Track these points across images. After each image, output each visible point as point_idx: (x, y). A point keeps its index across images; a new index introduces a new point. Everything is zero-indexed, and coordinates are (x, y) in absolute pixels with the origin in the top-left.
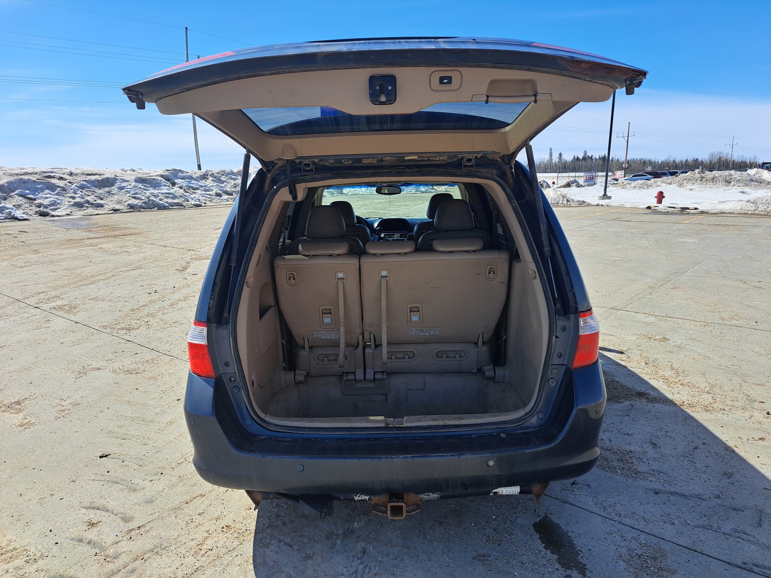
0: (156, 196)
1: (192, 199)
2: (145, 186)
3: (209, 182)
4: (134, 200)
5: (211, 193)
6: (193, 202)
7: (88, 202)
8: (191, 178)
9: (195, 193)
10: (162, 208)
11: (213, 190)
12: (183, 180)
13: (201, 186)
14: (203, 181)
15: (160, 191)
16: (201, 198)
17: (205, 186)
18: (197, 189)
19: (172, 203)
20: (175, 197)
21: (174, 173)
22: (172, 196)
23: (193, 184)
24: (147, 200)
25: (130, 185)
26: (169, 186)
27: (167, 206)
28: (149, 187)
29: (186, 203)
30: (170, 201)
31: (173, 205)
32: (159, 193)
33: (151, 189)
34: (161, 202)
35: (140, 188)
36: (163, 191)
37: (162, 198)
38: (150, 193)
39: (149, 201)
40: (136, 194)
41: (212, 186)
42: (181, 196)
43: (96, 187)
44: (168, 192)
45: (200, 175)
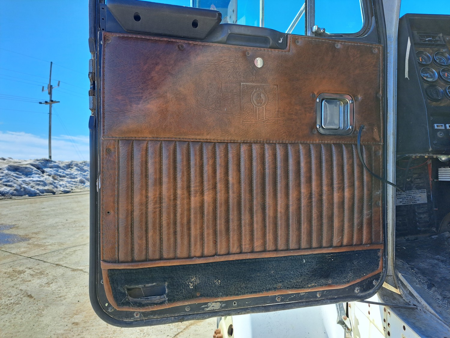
0: (28, 184)
4: (5, 187)
5: (76, 180)
9: (62, 180)
11: (77, 178)
12: (51, 169)
13: (67, 175)
14: (69, 170)
15: (31, 179)
16: (68, 185)
17: (71, 174)
20: (45, 184)
26: (39, 174)
28: (21, 175)
31: (43, 192)
32: (31, 180)
33: (22, 176)
36: (34, 179)
37: (33, 185)
38: (23, 181)
39: (21, 188)
41: (76, 175)
44: (39, 179)
45: (66, 165)
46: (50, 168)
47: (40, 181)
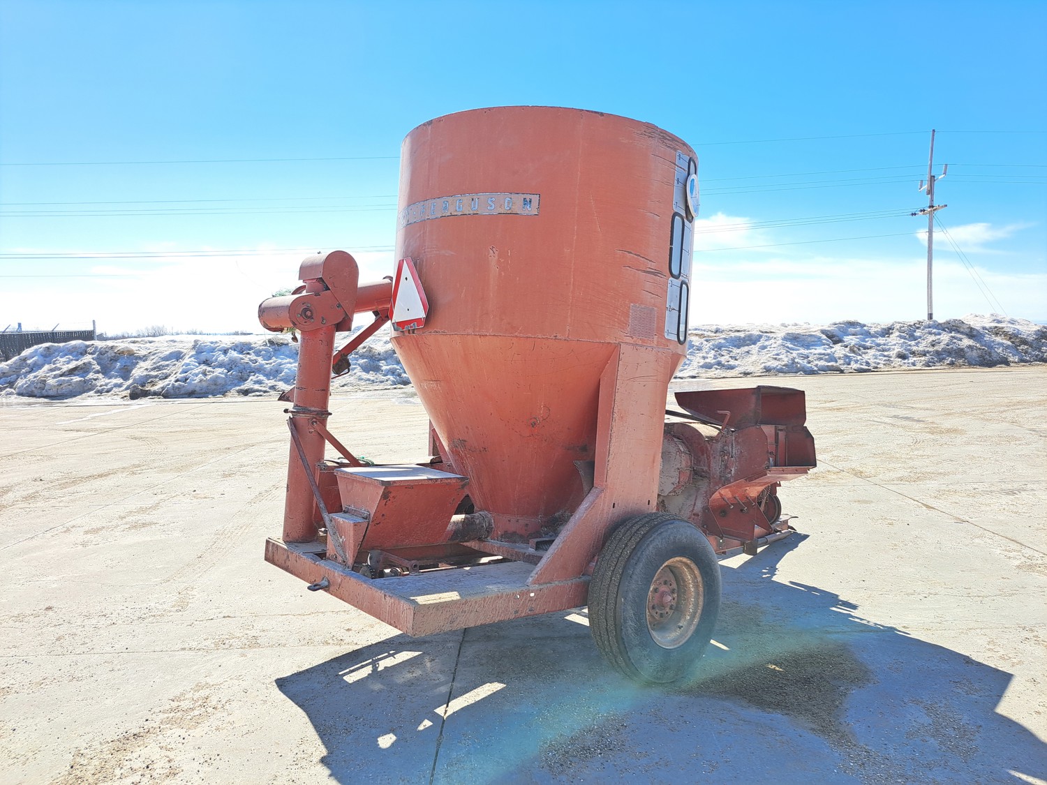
0: (805, 358)
4: (773, 361)
7: (719, 363)
9: (865, 353)
11: (894, 349)
13: (879, 345)
14: (883, 338)
15: (813, 351)
16: (871, 361)
17: (884, 345)
19: (823, 366)
20: (831, 359)
26: (828, 345)
28: (799, 346)
31: (823, 369)
32: (811, 353)
33: (801, 348)
34: (809, 365)
36: (817, 352)
37: (812, 360)
38: (798, 354)
39: (793, 363)
41: (894, 345)
43: (735, 346)
44: (824, 352)
45: (883, 329)
46: (854, 335)
47: (824, 354)
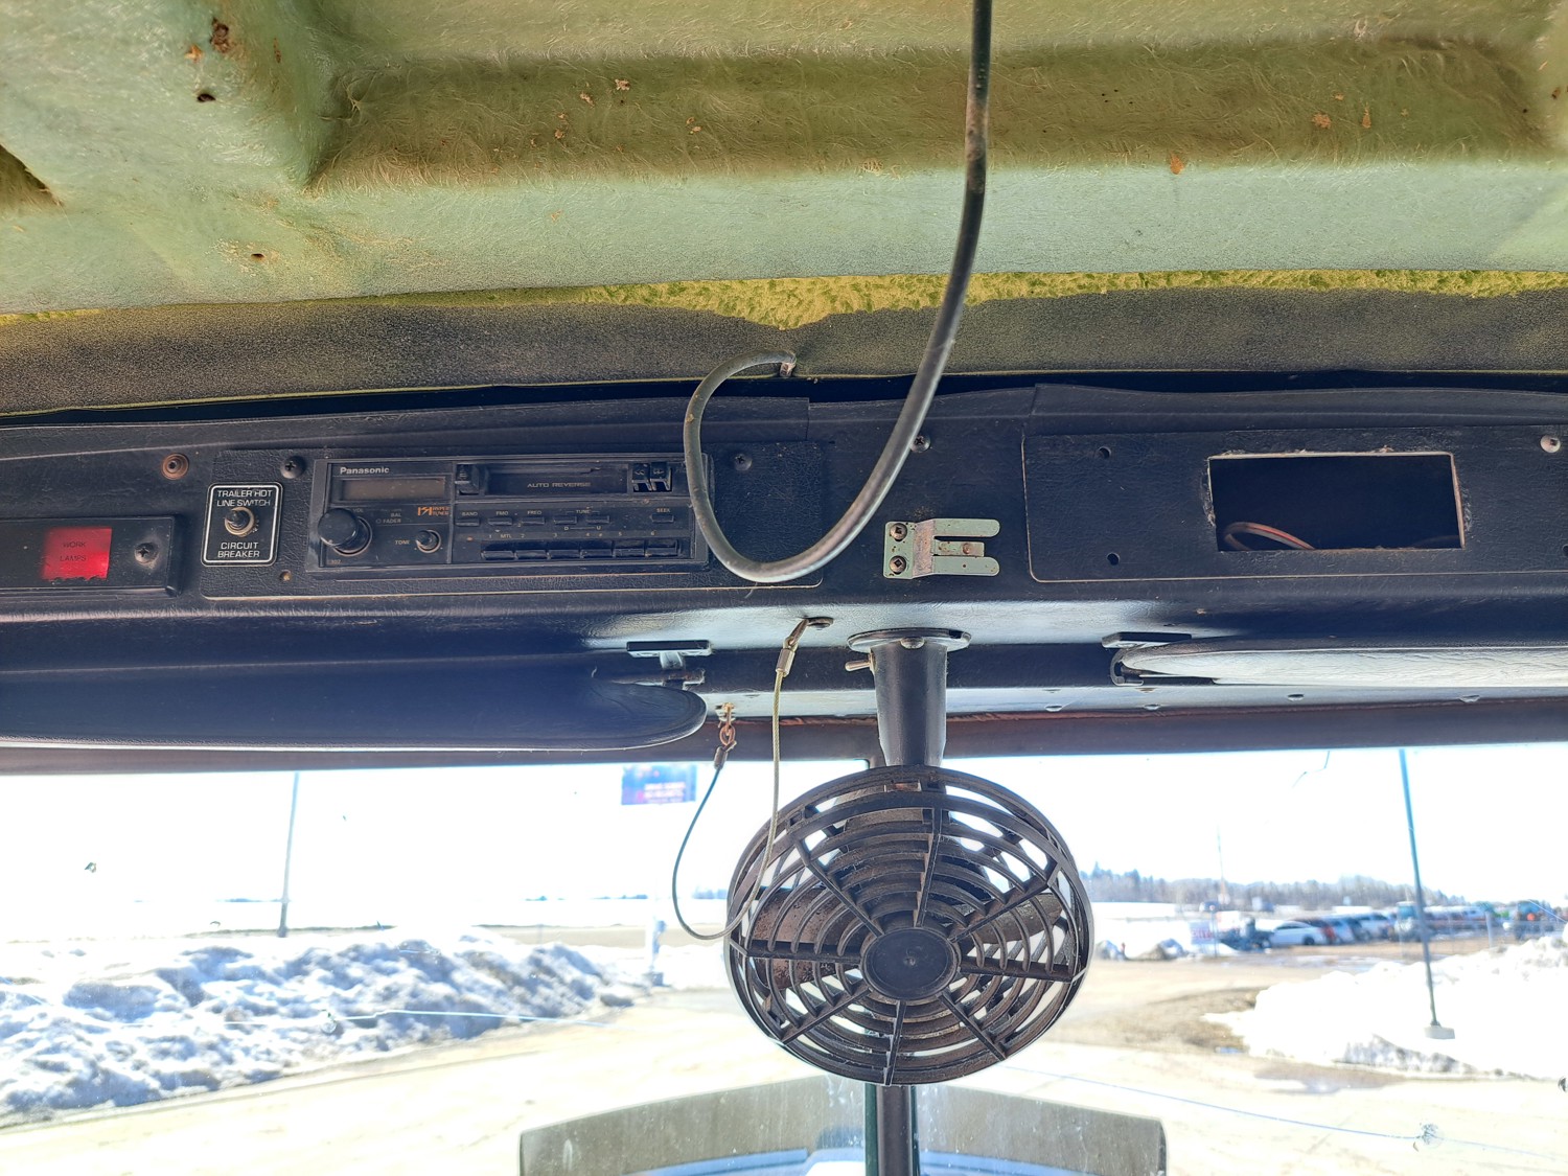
1: (246, 1051)
2: (97, 1016)
3: (313, 988)
6: (247, 1065)
8: (259, 974)
10: (130, 1096)
18: (270, 1011)
21: (206, 960)
22: (178, 1047)
23: (260, 995)
24: (86, 1072)
25: (43, 1016)
27: (155, 1092)
29: (225, 1067)
30: (171, 1066)
35: (78, 1026)
40: (56, 1049)
42: (212, 1047)
